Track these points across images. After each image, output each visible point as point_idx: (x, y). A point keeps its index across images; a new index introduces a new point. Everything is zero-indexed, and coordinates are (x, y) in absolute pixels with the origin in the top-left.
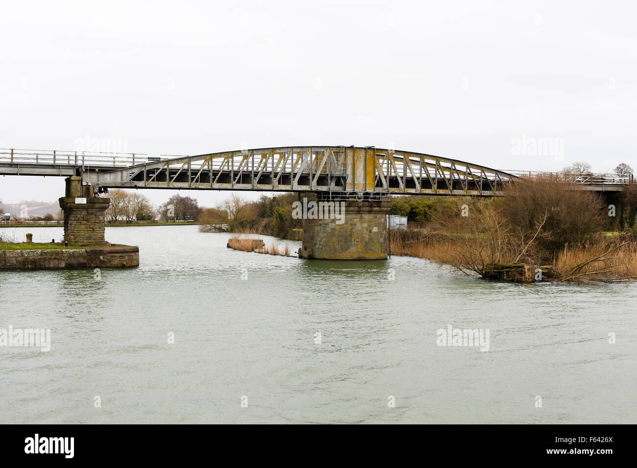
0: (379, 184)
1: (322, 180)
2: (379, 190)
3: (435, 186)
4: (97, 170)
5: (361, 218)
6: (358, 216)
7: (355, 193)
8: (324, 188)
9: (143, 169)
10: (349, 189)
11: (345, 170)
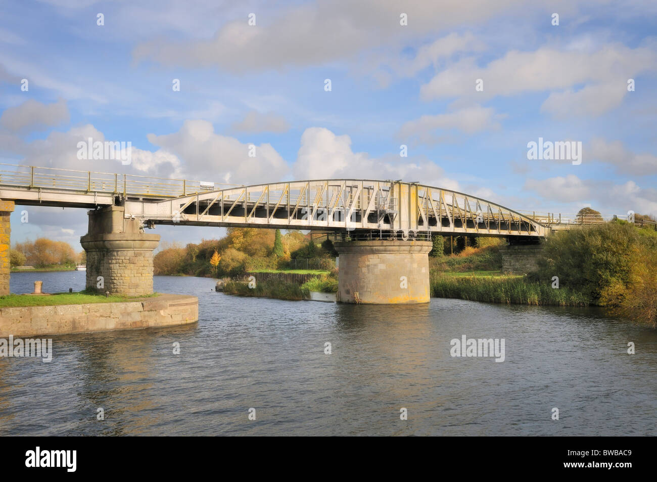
0: (420, 222)
1: (373, 217)
2: (421, 228)
3: (477, 226)
4: (141, 199)
5: (412, 258)
6: (409, 256)
7: (403, 232)
8: (373, 226)
9: (196, 200)
10: (396, 228)
11: (392, 207)
